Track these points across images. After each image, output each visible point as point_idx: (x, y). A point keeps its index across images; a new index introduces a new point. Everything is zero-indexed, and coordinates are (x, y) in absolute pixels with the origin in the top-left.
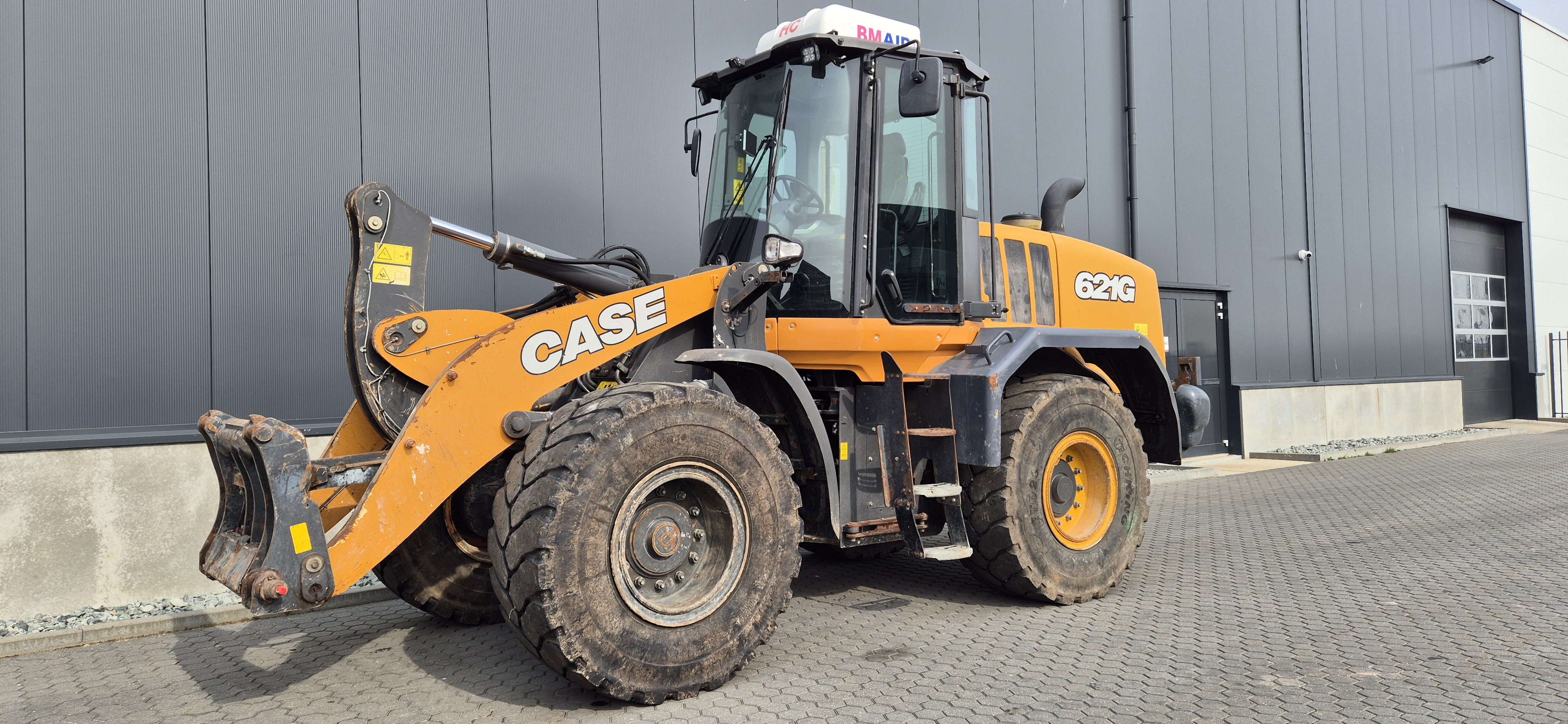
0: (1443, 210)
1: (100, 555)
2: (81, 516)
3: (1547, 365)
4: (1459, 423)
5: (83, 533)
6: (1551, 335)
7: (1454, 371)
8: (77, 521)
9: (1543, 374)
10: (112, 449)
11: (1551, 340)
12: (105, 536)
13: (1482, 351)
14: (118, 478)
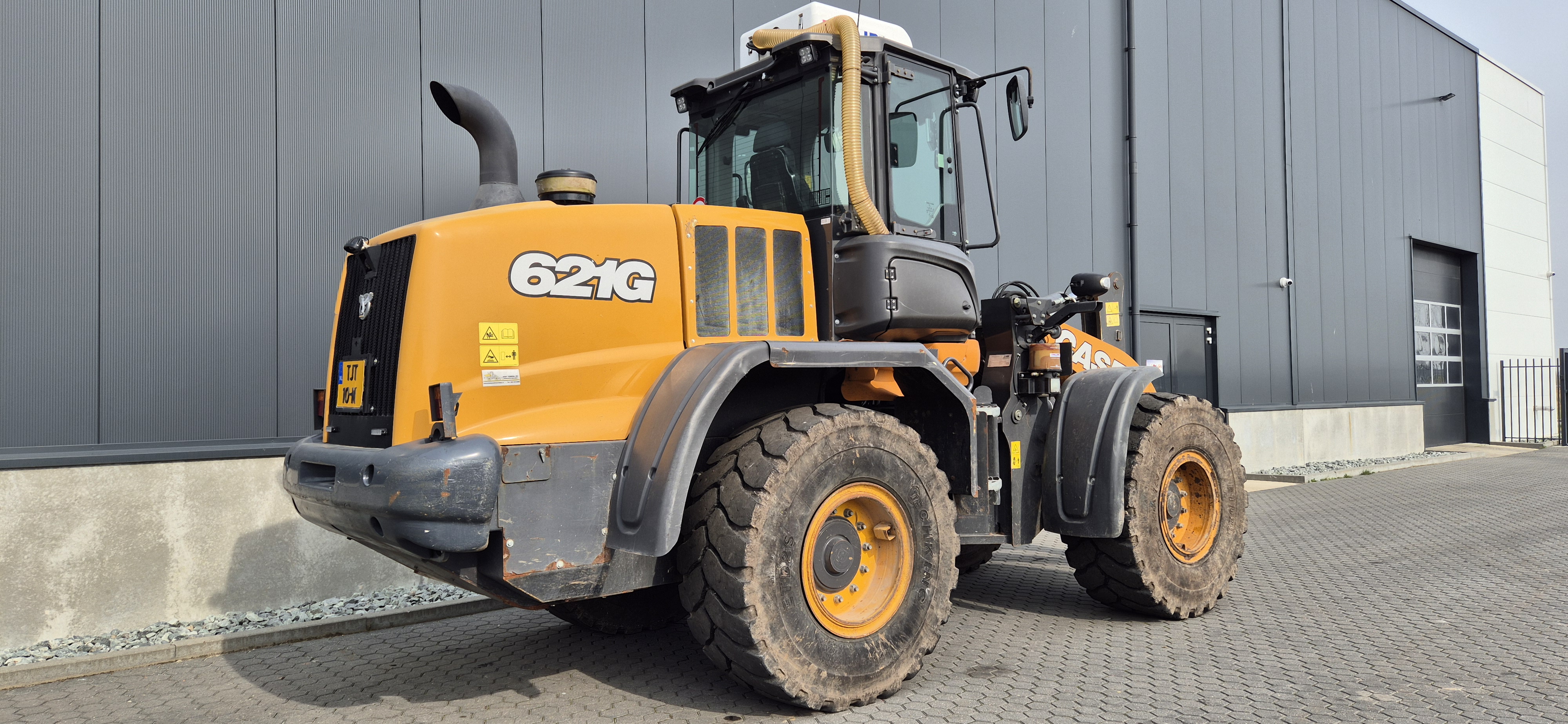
0: (1407, 241)
1: (171, 569)
2: (153, 530)
3: (1498, 391)
4: (1419, 446)
5: (155, 547)
6: (1502, 362)
7: (1415, 397)
8: (150, 535)
9: (1496, 400)
10: (184, 463)
11: (1502, 367)
12: (176, 550)
13: (1440, 377)
14: (190, 492)
